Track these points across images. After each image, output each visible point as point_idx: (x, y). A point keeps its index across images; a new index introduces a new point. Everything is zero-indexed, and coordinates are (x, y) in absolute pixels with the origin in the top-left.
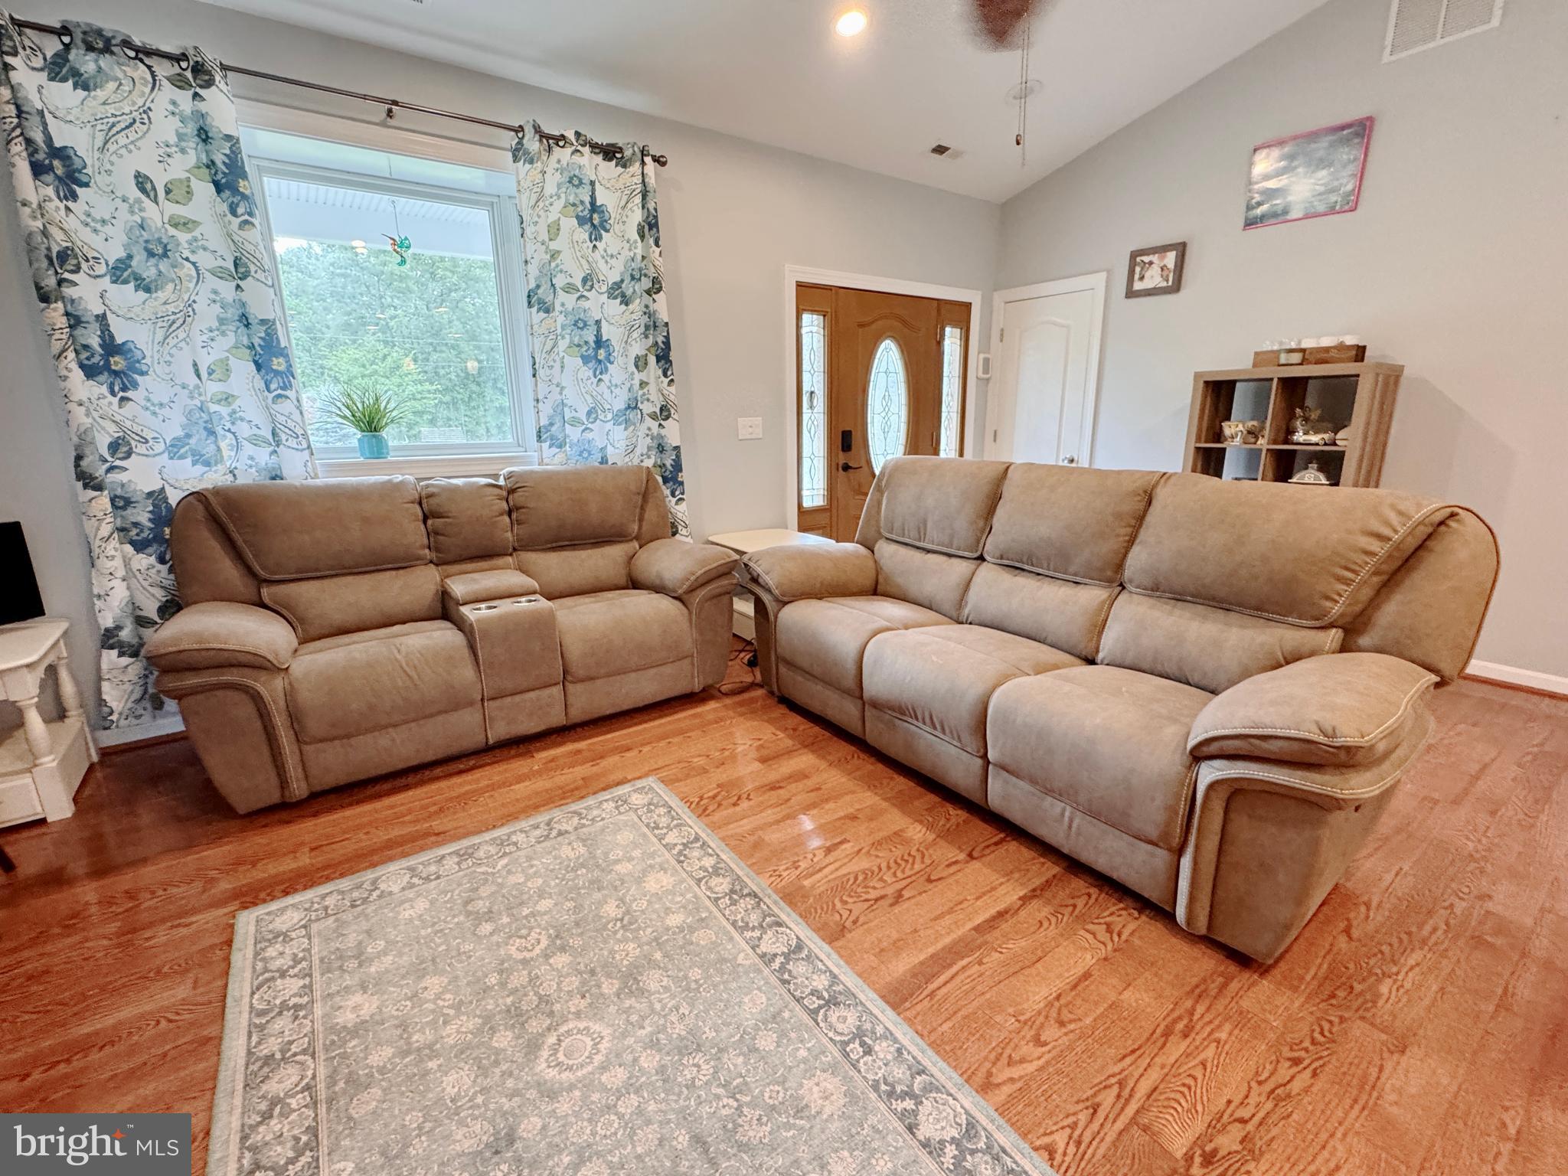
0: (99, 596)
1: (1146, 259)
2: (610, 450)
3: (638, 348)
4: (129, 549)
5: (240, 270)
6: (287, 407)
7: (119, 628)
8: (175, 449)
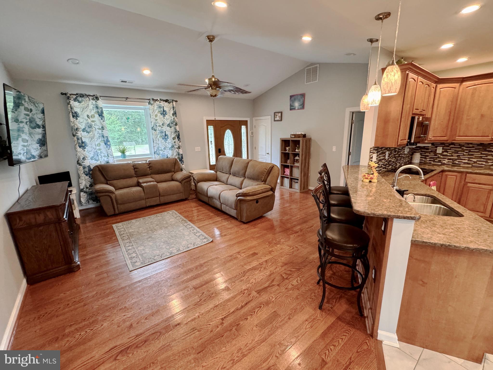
0: (81, 183)
1: (276, 114)
2: (168, 155)
3: (173, 136)
4: (85, 175)
5: (103, 128)
6: (110, 150)
7: (84, 188)
8: (92, 159)
